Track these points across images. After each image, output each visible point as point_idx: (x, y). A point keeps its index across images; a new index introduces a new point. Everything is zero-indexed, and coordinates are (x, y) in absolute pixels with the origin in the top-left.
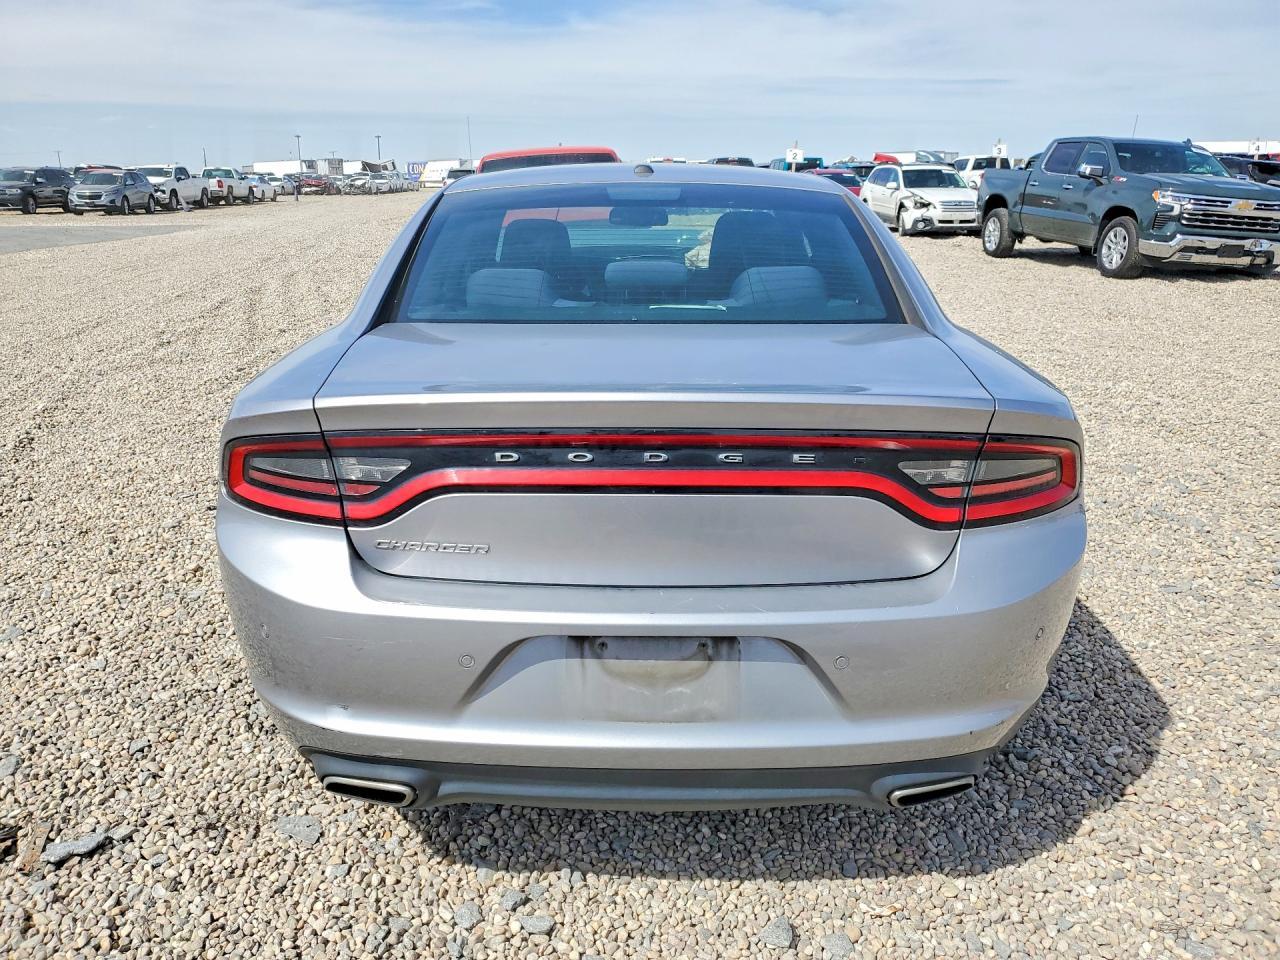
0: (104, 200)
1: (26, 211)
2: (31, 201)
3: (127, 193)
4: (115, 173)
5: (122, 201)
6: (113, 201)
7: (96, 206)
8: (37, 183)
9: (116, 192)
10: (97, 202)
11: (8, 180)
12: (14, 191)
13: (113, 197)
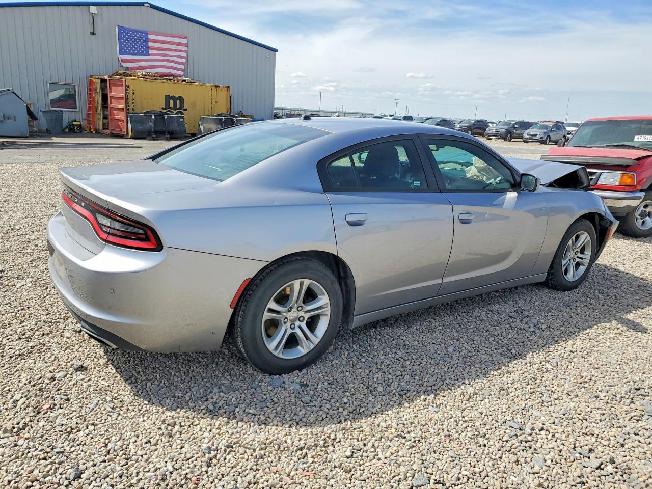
0: (538, 137)
1: (505, 140)
2: (509, 135)
3: (551, 135)
4: (549, 124)
5: (547, 138)
6: (542, 138)
7: (533, 139)
8: (515, 128)
9: (545, 133)
10: (535, 137)
11: (503, 126)
12: (503, 130)
13: (542, 136)
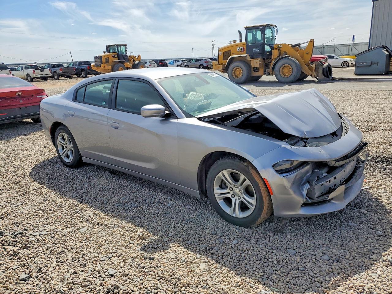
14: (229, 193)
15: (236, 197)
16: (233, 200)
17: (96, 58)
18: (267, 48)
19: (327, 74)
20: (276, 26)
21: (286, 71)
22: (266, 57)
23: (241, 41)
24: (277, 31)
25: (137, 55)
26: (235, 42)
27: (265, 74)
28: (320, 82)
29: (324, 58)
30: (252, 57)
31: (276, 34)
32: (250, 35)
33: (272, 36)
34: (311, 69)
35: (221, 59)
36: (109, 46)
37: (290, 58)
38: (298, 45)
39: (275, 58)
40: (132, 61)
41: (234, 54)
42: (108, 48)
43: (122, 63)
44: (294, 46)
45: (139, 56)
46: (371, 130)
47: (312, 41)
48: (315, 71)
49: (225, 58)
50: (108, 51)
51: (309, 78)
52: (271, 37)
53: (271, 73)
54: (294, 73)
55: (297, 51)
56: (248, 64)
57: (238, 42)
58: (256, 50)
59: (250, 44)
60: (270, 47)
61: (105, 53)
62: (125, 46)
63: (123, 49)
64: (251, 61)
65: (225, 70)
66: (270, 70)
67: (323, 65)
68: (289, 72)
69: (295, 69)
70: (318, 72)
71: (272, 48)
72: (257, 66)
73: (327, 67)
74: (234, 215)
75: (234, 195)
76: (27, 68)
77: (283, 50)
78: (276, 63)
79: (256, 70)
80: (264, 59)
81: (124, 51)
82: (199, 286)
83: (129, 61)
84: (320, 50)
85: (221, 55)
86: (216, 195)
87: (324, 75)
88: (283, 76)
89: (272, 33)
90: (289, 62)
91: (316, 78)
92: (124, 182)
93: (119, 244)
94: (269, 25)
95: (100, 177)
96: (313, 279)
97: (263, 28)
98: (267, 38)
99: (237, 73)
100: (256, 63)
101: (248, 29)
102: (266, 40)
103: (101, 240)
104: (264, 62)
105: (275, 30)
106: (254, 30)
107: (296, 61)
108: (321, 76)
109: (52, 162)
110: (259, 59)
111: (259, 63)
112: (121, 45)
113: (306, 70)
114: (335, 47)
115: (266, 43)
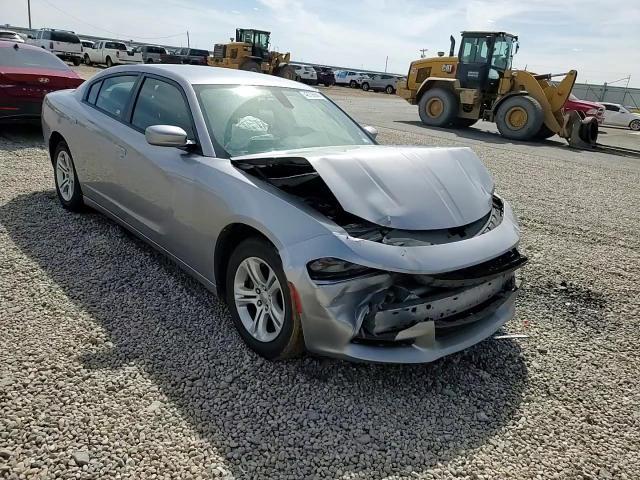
14: (255, 297)
15: (263, 307)
16: (259, 309)
17: (217, 46)
18: (493, 74)
19: (587, 136)
20: (516, 38)
21: (517, 119)
22: (488, 88)
23: (452, 54)
24: (518, 47)
25: (285, 53)
26: (441, 54)
27: (480, 117)
28: (571, 147)
29: (597, 108)
30: (464, 85)
31: (514, 51)
32: (468, 47)
33: (507, 54)
34: (561, 123)
35: (413, 79)
36: (242, 31)
37: (527, 97)
38: (548, 77)
39: (503, 92)
40: (274, 62)
41: (435, 75)
42: (240, 34)
43: (258, 61)
44: (540, 78)
45: (288, 55)
46: (599, 241)
47: (573, 74)
48: (567, 126)
49: (419, 80)
50: (239, 39)
51: (555, 138)
52: (504, 56)
53: (491, 118)
54: (530, 124)
55: (544, 86)
56: (455, 97)
57: (447, 55)
58: (473, 74)
59: (466, 62)
60: (499, 72)
61: (232, 40)
62: (267, 34)
63: (263, 38)
64: (461, 91)
65: (416, 99)
66: (490, 112)
67: (583, 118)
68: (522, 121)
69: (532, 118)
70: (571, 129)
71: (501, 75)
72: (470, 102)
73: (588, 124)
74: (255, 336)
75: (261, 302)
76: (108, 46)
77: (520, 82)
78: (502, 102)
79: (468, 108)
80: (483, 91)
81: (264, 42)
82: (125, 436)
83: (270, 60)
84: (599, 93)
85: (414, 73)
86: (237, 297)
87: (581, 136)
88: (510, 126)
89: (508, 49)
90: (525, 103)
91: (567, 139)
92: (131, 249)
93: (53, 343)
94: (503, 33)
95: (101, 234)
96: (316, 468)
97: (492, 38)
98: (497, 56)
99: (435, 107)
100: (469, 96)
101: (467, 36)
102: (494, 59)
103: (31, 330)
104: (484, 96)
105: (515, 45)
106: (476, 40)
107: (537, 103)
108: (576, 137)
109: (48, 196)
110: (475, 91)
111: (473, 97)
112: (260, 32)
113: (552, 123)
114: (626, 91)
115: (493, 64)
